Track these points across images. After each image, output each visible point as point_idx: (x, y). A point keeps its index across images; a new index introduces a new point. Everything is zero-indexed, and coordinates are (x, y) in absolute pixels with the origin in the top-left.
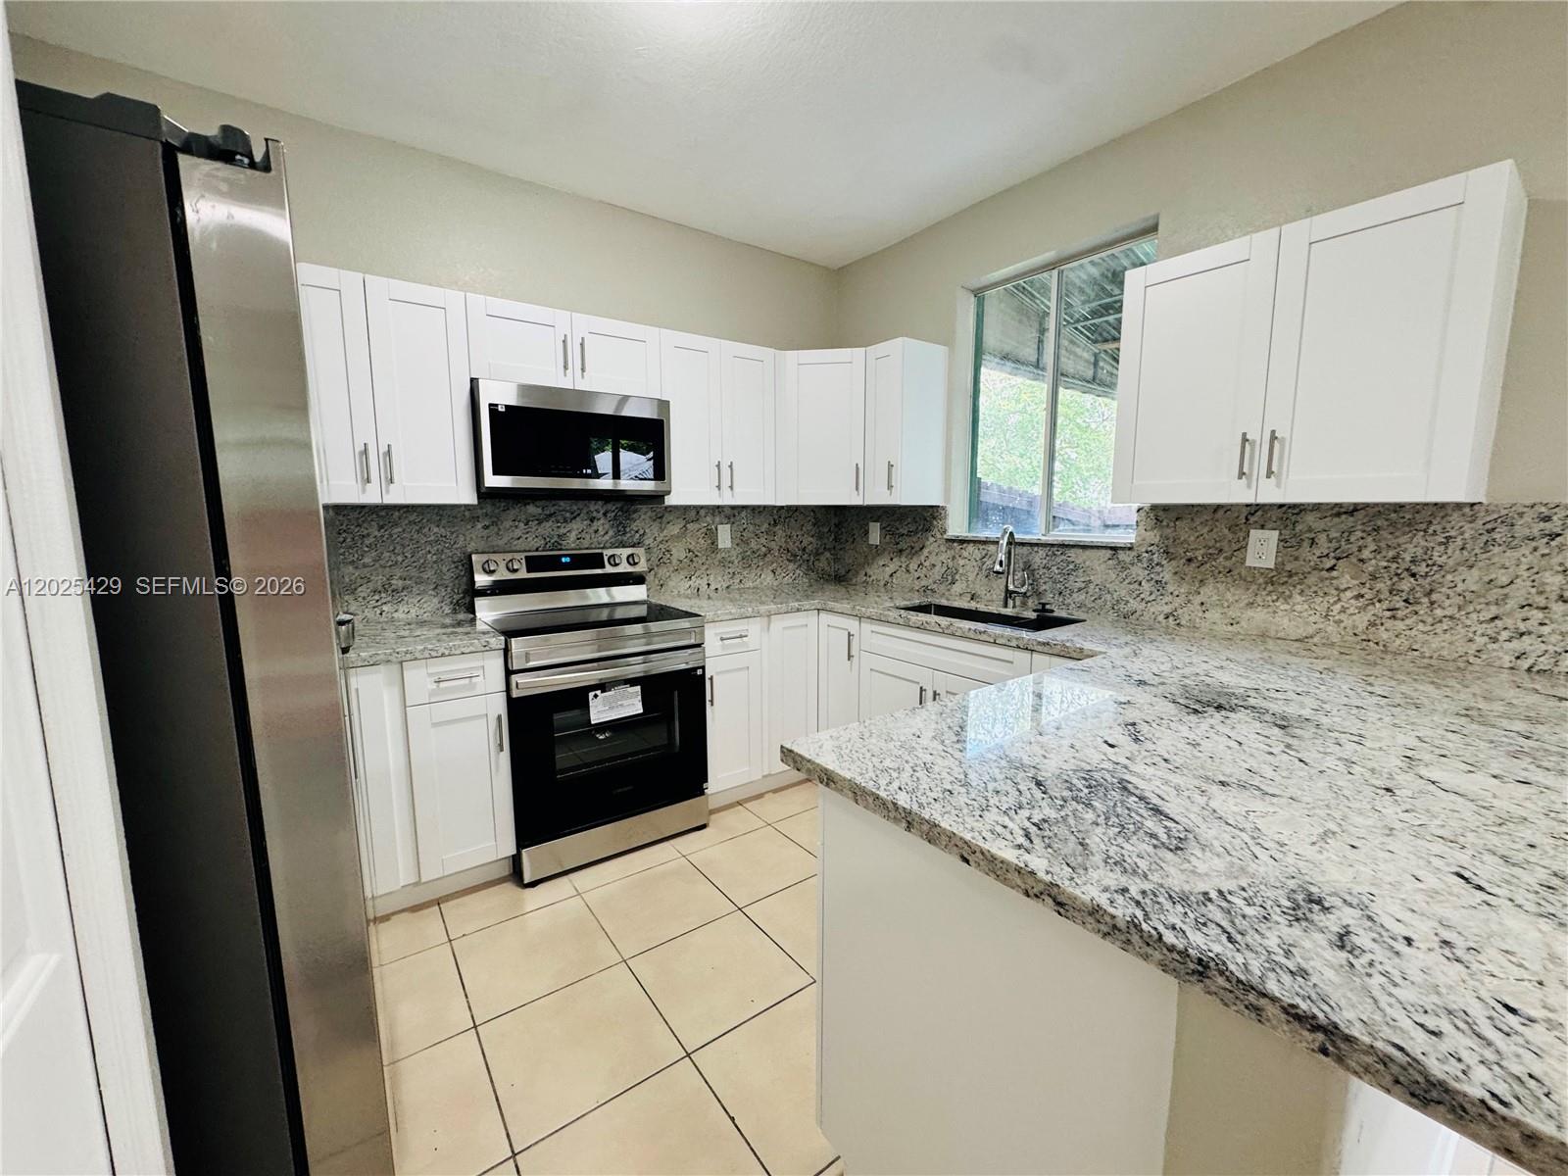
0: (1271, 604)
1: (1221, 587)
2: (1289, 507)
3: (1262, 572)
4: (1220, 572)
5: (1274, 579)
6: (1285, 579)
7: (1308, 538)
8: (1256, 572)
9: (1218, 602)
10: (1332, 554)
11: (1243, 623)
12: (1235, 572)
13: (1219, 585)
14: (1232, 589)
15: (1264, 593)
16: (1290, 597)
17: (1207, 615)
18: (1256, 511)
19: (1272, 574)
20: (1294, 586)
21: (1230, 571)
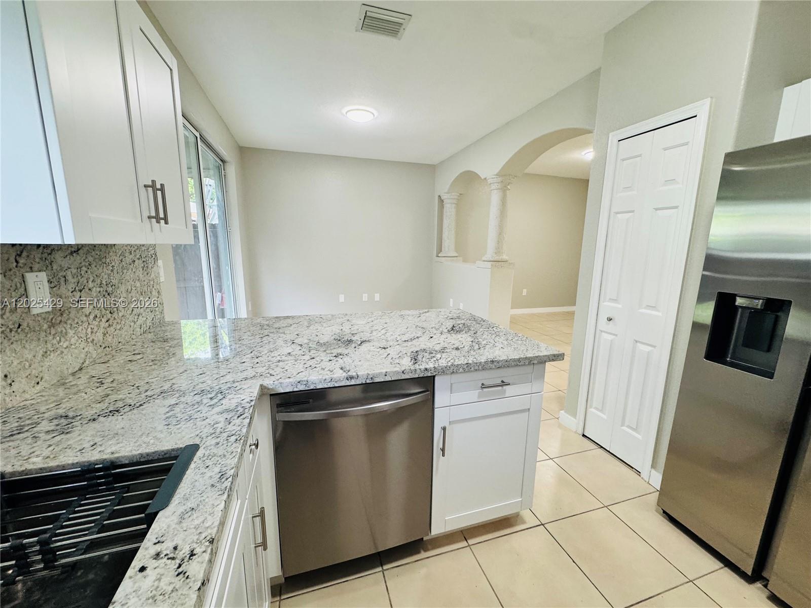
0: (58, 346)
1: (17, 347)
2: (44, 247)
3: (43, 316)
4: (11, 331)
5: (53, 321)
6: (60, 318)
7: (61, 276)
8: (40, 319)
9: (19, 367)
10: (77, 288)
11: (46, 377)
12: (24, 325)
13: (14, 346)
14: (27, 346)
15: (51, 338)
16: (66, 333)
17: (15, 386)
18: (22, 252)
19: (51, 316)
20: (66, 323)
21: (20, 325)
